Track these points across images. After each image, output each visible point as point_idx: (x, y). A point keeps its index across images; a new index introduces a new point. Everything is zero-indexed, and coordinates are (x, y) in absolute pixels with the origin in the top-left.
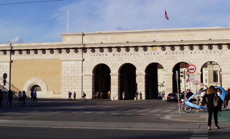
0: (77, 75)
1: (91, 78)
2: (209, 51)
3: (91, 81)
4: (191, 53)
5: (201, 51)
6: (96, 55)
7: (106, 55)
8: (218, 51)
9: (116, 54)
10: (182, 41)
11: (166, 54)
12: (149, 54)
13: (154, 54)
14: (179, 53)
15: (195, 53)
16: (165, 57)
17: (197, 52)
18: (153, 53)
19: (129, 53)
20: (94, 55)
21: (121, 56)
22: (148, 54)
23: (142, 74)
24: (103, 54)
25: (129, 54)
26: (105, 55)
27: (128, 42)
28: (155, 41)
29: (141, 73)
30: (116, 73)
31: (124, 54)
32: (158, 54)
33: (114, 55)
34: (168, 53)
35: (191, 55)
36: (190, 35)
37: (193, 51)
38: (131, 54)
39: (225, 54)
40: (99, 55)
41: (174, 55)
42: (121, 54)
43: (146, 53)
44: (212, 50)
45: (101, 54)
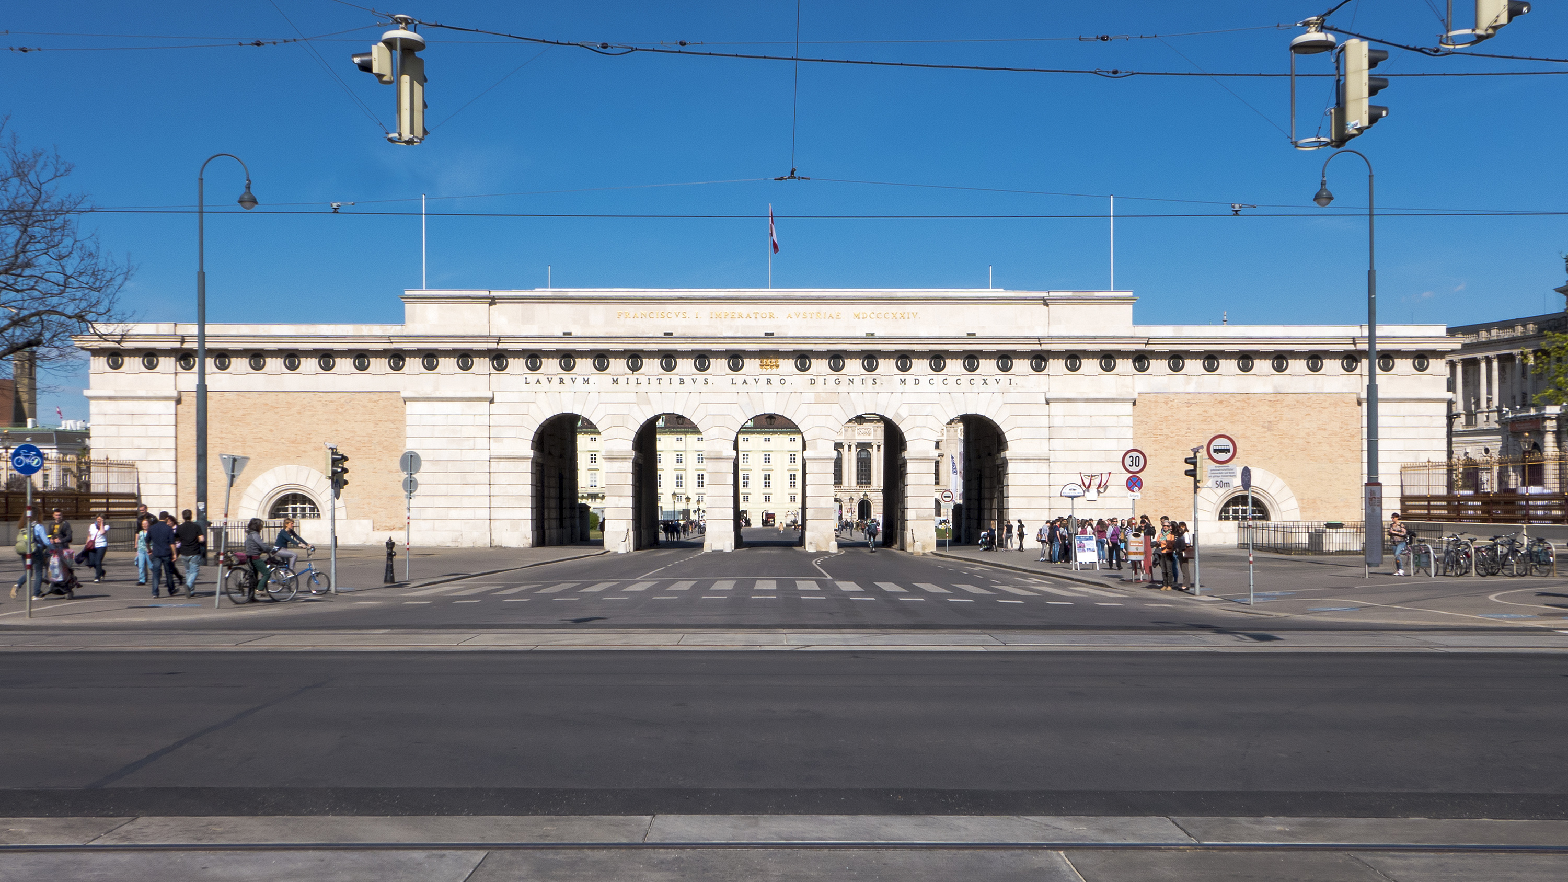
0: (472, 455)
1: (527, 466)
2: (966, 377)
3: (528, 478)
4: (903, 382)
5: (938, 378)
6: (543, 379)
7: (586, 381)
8: (998, 377)
9: (622, 380)
10: (871, 336)
11: (813, 382)
12: (750, 380)
13: (769, 381)
14: (857, 380)
15: (917, 382)
16: (810, 397)
17: (924, 381)
18: (763, 379)
19: (674, 376)
20: (538, 381)
21: (644, 387)
22: (745, 381)
23: (725, 454)
24: (574, 376)
25: (676, 379)
26: (580, 380)
27: (668, 334)
28: (772, 334)
29: (721, 452)
30: (626, 451)
31: (654, 380)
32: (783, 382)
33: (615, 381)
34: (821, 380)
35: (901, 388)
36: (898, 316)
37: (909, 377)
38: (682, 381)
39: (1023, 387)
40: (556, 380)
41: (843, 388)
42: (643, 379)
43: (738, 377)
44: (975, 372)
45: (567, 377)
